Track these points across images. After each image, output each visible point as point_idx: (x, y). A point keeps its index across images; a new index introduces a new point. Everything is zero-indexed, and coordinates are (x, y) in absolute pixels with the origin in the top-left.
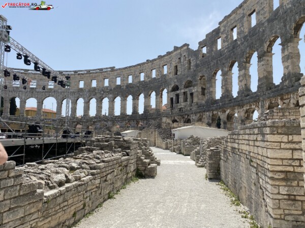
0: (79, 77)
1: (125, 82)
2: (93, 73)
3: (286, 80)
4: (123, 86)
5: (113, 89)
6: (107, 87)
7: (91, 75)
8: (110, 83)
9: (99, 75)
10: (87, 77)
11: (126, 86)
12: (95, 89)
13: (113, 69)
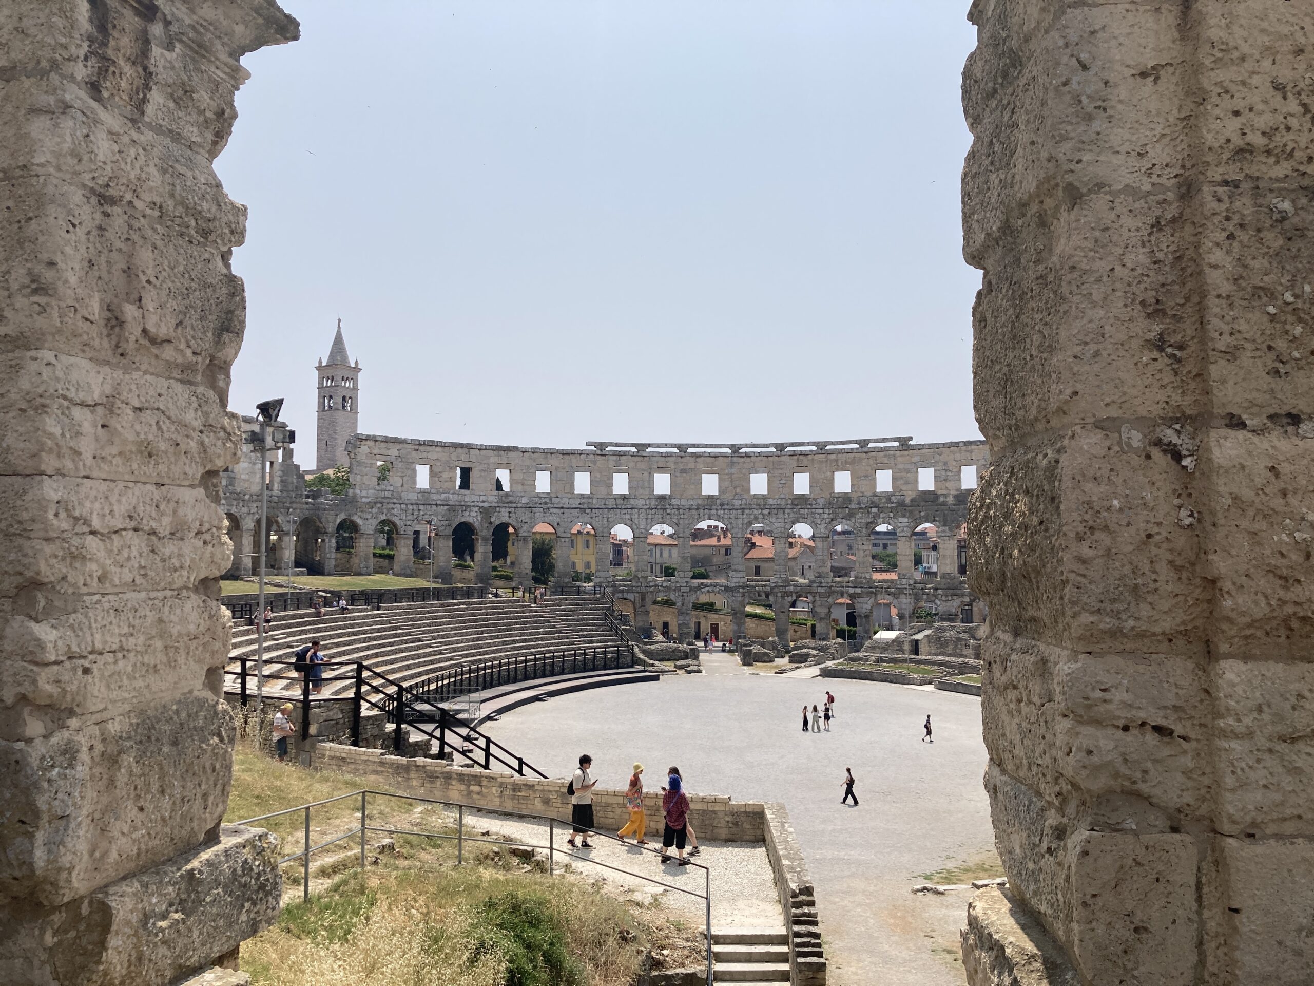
0: (793, 462)
1: (950, 485)
2: (840, 452)
4: (945, 495)
5: (908, 501)
6: (888, 496)
7: (833, 457)
8: (899, 482)
9: (861, 459)
10: (821, 462)
11: (955, 496)
12: (846, 498)
13: (904, 442)
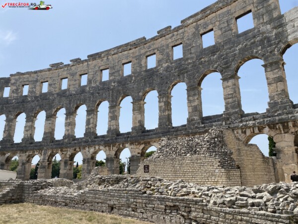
3: (66, 138)
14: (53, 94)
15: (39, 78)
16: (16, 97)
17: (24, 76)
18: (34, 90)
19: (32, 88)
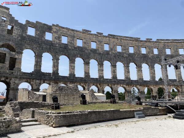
14: (88, 50)
15: (75, 35)
16: (59, 42)
17: (63, 29)
18: (73, 42)
19: (71, 40)
